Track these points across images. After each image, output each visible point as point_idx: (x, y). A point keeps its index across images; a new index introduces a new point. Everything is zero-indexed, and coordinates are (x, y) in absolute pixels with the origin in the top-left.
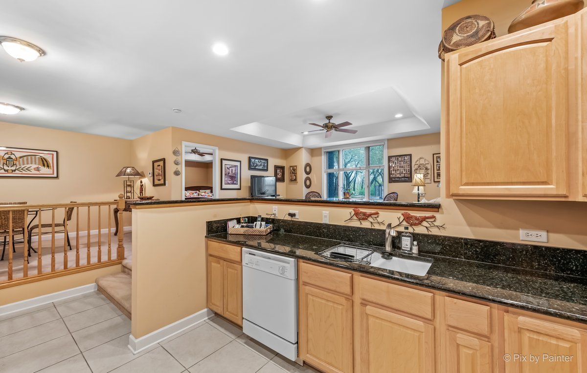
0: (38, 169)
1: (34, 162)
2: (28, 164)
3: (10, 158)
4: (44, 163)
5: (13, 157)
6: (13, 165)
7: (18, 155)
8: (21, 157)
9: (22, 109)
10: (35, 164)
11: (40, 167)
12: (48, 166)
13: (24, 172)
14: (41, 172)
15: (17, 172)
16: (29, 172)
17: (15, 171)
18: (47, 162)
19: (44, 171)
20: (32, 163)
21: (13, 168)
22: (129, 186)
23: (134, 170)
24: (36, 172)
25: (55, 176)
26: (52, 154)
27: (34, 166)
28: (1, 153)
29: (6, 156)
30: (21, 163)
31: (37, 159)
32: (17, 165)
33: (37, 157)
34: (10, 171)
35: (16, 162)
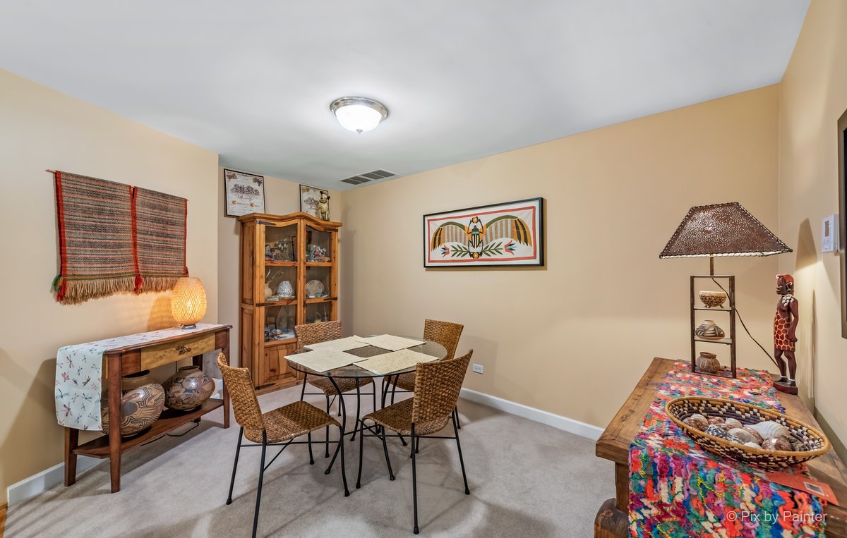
0: (510, 248)
1: (504, 235)
2: (496, 238)
3: (475, 229)
4: (520, 231)
5: (479, 226)
6: (480, 243)
7: (485, 219)
8: (488, 225)
10: (507, 236)
11: (514, 241)
12: (526, 241)
13: (493, 256)
14: (517, 254)
15: (484, 256)
16: (499, 256)
17: (480, 254)
18: (524, 229)
19: (521, 250)
20: (502, 237)
21: (479, 249)
22: (712, 302)
23: (737, 218)
24: (508, 255)
25: (537, 261)
26: (533, 208)
27: (506, 241)
28: (465, 222)
29: (472, 227)
30: (489, 237)
31: (509, 225)
32: (484, 241)
33: (509, 220)
34: (476, 256)
35: (483, 237)
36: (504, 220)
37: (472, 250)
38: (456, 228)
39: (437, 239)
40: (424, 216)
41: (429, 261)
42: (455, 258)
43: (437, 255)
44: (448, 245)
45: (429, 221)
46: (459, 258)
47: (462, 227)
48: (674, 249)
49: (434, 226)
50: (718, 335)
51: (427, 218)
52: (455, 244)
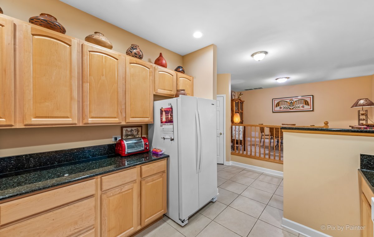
0: (303, 107)
1: (301, 103)
3: (291, 102)
4: (306, 103)
5: (293, 102)
6: (293, 105)
7: (295, 100)
8: (296, 101)
9: (288, 78)
10: (302, 104)
11: (304, 105)
12: (308, 105)
14: (305, 108)
15: (294, 109)
16: (299, 109)
17: (293, 108)
18: (307, 102)
19: (306, 107)
20: (300, 104)
21: (293, 107)
22: (363, 114)
23: (368, 101)
24: (303, 108)
25: (311, 110)
26: (310, 97)
27: (301, 105)
28: (288, 101)
29: (290, 102)
30: (296, 104)
31: (303, 102)
32: (294, 105)
33: (303, 100)
34: (292, 109)
35: (294, 104)
36: (301, 100)
37: (290, 107)
39: (278, 105)
41: (274, 111)
42: (284, 109)
43: (278, 109)
44: (282, 106)
45: (275, 100)
46: (286, 109)
47: (287, 102)
48: (354, 106)
49: (276, 102)
50: (364, 120)
51: (273, 100)
52: (284, 106)
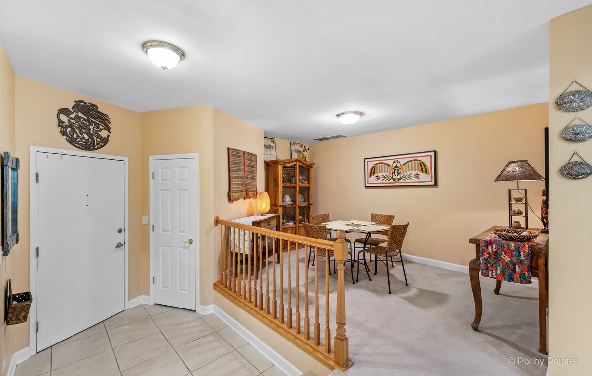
0: (417, 176)
1: (413, 169)
2: (409, 171)
3: (396, 166)
4: (423, 168)
5: (398, 165)
6: (399, 173)
7: (402, 161)
8: (404, 164)
9: (361, 114)
10: (415, 170)
11: (419, 173)
13: (407, 181)
14: (421, 179)
15: (402, 181)
16: (410, 181)
17: (399, 180)
18: (425, 166)
19: (425, 178)
21: (399, 177)
22: (518, 200)
23: (526, 166)
24: (416, 180)
25: (433, 183)
26: (431, 156)
27: (414, 173)
28: (390, 162)
29: (394, 165)
30: (404, 171)
31: (417, 165)
32: (402, 173)
33: (416, 162)
34: (397, 180)
35: (401, 171)
36: (413, 162)
37: (394, 177)
38: (385, 166)
39: (373, 171)
40: (365, 159)
41: (368, 184)
42: (384, 182)
43: (373, 180)
44: (380, 175)
45: (367, 161)
46: (387, 182)
47: (389, 165)
48: (500, 179)
49: (371, 165)
50: (520, 213)
51: (366, 160)
52: (384, 174)
